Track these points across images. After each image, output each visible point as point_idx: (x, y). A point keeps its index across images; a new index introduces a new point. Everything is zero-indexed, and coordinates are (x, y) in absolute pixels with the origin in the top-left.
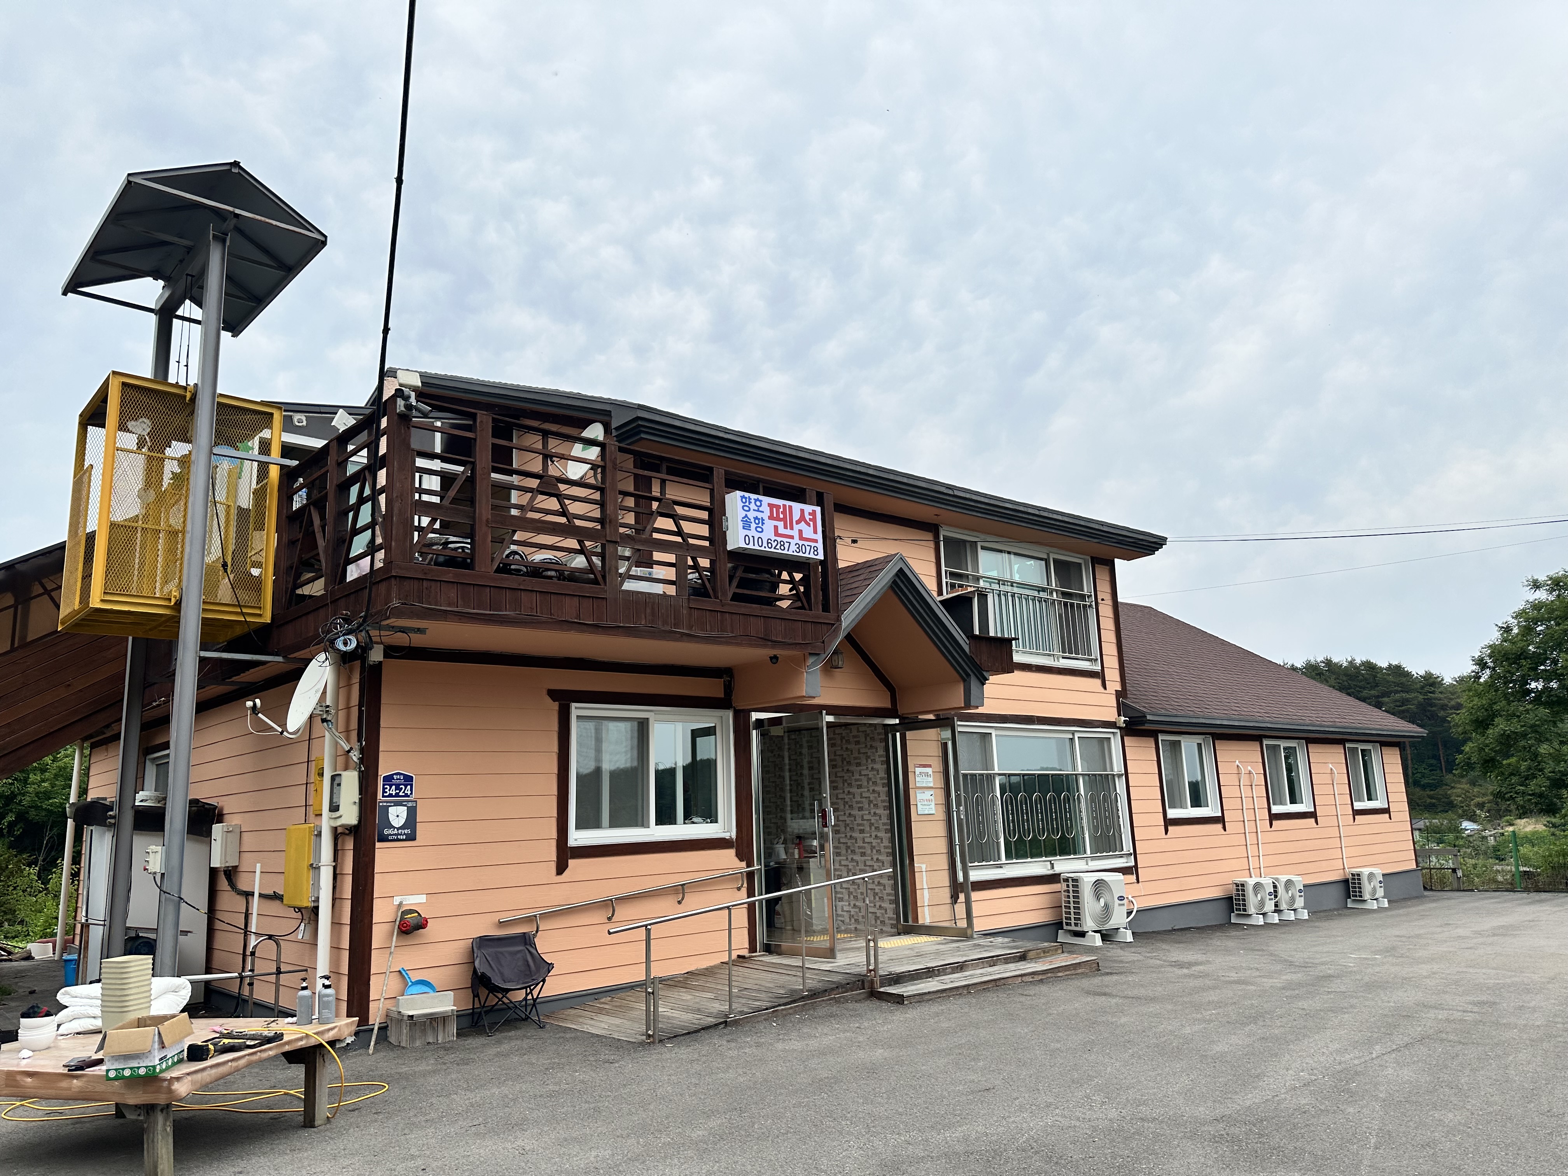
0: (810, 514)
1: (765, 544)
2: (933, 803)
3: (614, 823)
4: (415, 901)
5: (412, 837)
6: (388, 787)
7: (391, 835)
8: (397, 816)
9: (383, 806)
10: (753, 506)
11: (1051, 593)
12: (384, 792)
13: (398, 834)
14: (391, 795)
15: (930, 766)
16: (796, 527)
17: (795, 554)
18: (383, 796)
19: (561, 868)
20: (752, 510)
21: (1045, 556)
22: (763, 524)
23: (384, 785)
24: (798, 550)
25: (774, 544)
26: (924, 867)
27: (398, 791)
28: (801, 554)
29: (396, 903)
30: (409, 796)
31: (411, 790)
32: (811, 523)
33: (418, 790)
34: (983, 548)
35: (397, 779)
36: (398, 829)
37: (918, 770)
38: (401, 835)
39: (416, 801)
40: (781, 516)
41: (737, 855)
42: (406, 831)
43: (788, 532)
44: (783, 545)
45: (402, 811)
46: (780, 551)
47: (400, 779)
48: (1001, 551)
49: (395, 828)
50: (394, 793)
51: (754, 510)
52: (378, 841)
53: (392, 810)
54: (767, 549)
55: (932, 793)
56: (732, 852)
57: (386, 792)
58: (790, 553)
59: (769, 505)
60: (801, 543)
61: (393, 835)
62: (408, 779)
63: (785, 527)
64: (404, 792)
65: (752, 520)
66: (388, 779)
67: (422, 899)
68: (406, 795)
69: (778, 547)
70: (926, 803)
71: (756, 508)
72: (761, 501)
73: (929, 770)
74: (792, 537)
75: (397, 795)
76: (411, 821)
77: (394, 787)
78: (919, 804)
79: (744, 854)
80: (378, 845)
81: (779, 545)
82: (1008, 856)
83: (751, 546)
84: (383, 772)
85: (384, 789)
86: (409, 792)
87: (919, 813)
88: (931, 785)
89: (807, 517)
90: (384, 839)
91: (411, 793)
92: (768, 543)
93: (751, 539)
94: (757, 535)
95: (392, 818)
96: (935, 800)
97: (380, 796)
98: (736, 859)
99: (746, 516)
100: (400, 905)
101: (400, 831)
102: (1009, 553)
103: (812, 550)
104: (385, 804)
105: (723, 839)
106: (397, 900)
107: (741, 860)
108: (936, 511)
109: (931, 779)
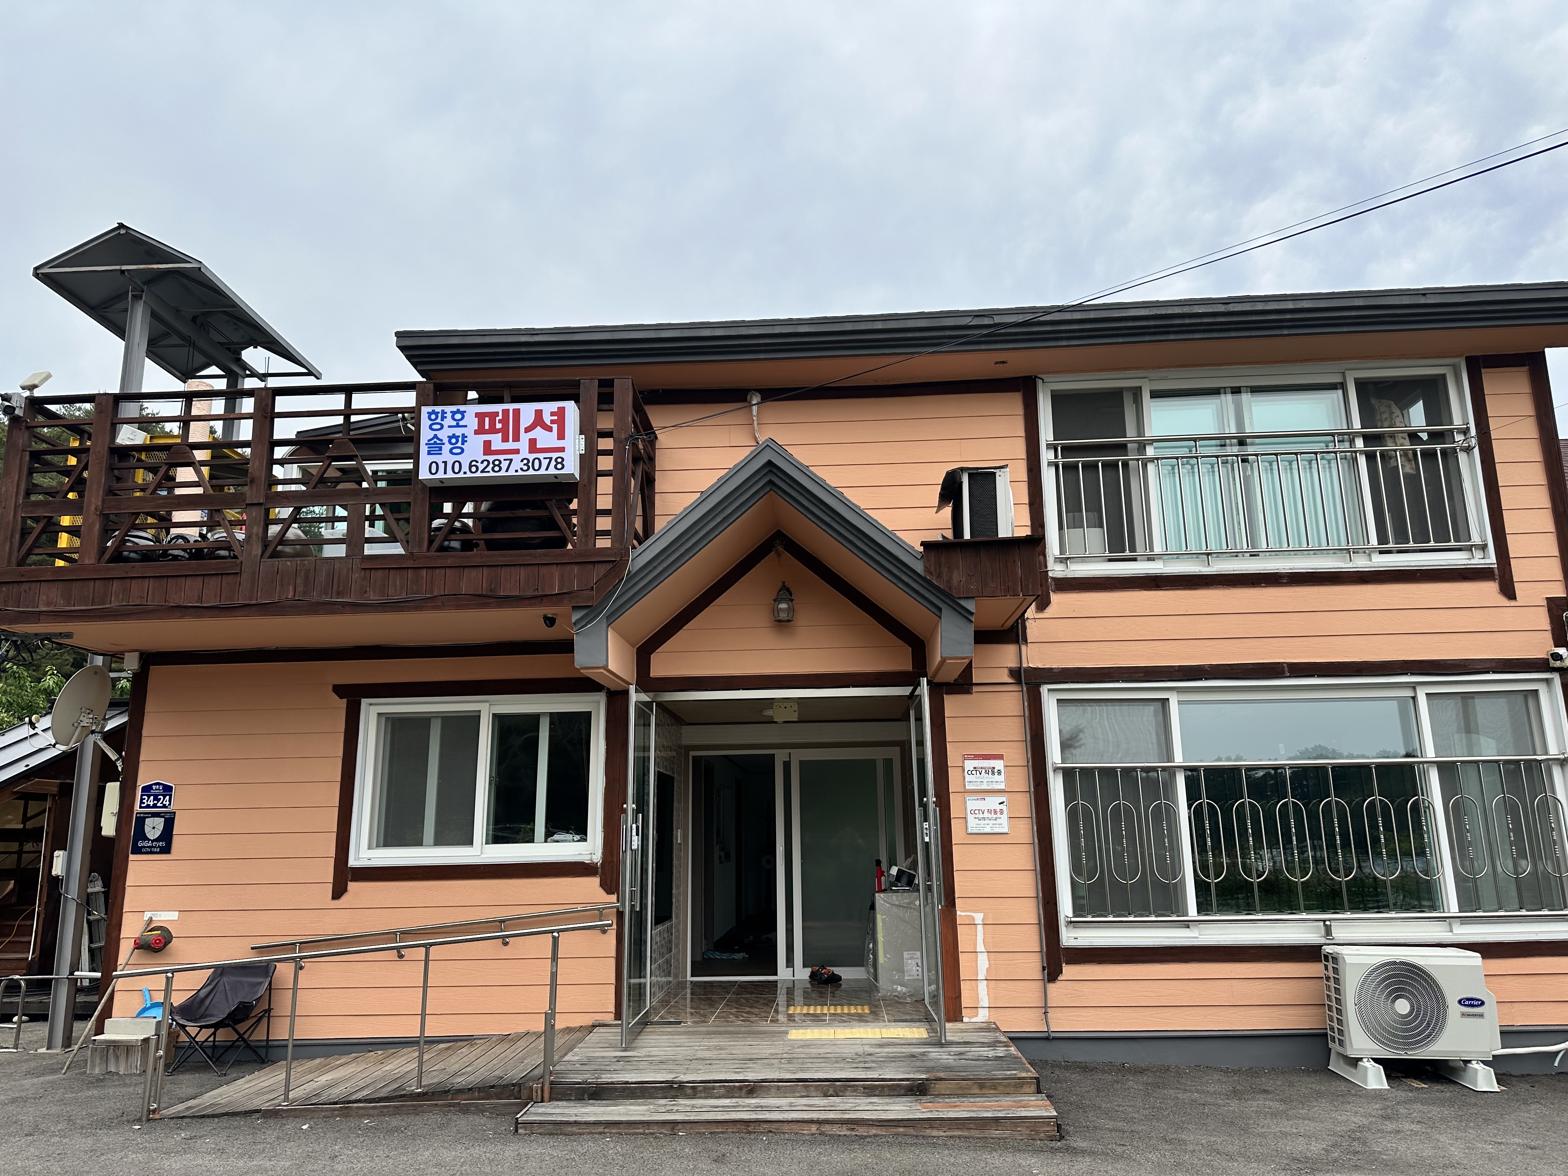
0: (552, 414)
1: (465, 468)
2: (1005, 817)
3: (440, 841)
4: (166, 917)
5: (166, 850)
6: (146, 798)
7: (144, 847)
8: (154, 828)
9: (140, 817)
10: (449, 421)
11: (1352, 442)
12: (142, 802)
13: (152, 847)
14: (148, 806)
15: (1000, 757)
16: (525, 437)
17: (520, 473)
18: (141, 807)
19: (338, 891)
20: (446, 426)
21: (1337, 379)
22: (464, 442)
23: (142, 795)
24: (525, 468)
25: (481, 467)
26: (979, 918)
27: (156, 802)
28: (531, 472)
29: (146, 918)
30: (166, 807)
31: (170, 801)
32: (555, 427)
33: (177, 803)
34: (1156, 395)
35: (156, 790)
36: (153, 841)
37: (969, 765)
38: (154, 847)
39: (175, 813)
40: (499, 426)
41: (602, 885)
42: (161, 844)
43: (511, 445)
44: (498, 465)
45: (159, 823)
46: (492, 474)
47: (159, 790)
48: (1215, 392)
49: (149, 840)
50: (151, 804)
51: (449, 427)
52: (132, 853)
53: (149, 822)
54: (469, 475)
55: (1003, 799)
56: (596, 881)
57: (144, 803)
58: (511, 472)
59: (477, 415)
60: (531, 457)
61: (147, 847)
62: (168, 789)
63: (505, 439)
64: (162, 803)
65: (446, 440)
66: (147, 789)
67: (174, 916)
68: (164, 806)
69: (489, 469)
70: (986, 815)
71: (454, 423)
72: (463, 413)
73: (999, 764)
74: (517, 452)
75: (155, 806)
76: (167, 835)
77: (152, 798)
78: (970, 817)
79: (610, 885)
80: (132, 857)
81: (491, 465)
82: (1202, 907)
83: (440, 475)
84: (142, 783)
85: (142, 799)
86: (167, 803)
87: (970, 831)
88: (1002, 786)
89: (547, 419)
90: (137, 851)
91: (170, 804)
92: (470, 466)
93: (442, 466)
94: (450, 459)
95: (147, 829)
96: (1009, 811)
97: (137, 808)
98: (602, 892)
99: (435, 436)
100: (151, 920)
101: (155, 843)
102: (1236, 391)
103: (553, 463)
104: (142, 815)
105: (582, 864)
106: (147, 915)
107: (609, 892)
108: (1001, 356)
109: (1002, 778)
